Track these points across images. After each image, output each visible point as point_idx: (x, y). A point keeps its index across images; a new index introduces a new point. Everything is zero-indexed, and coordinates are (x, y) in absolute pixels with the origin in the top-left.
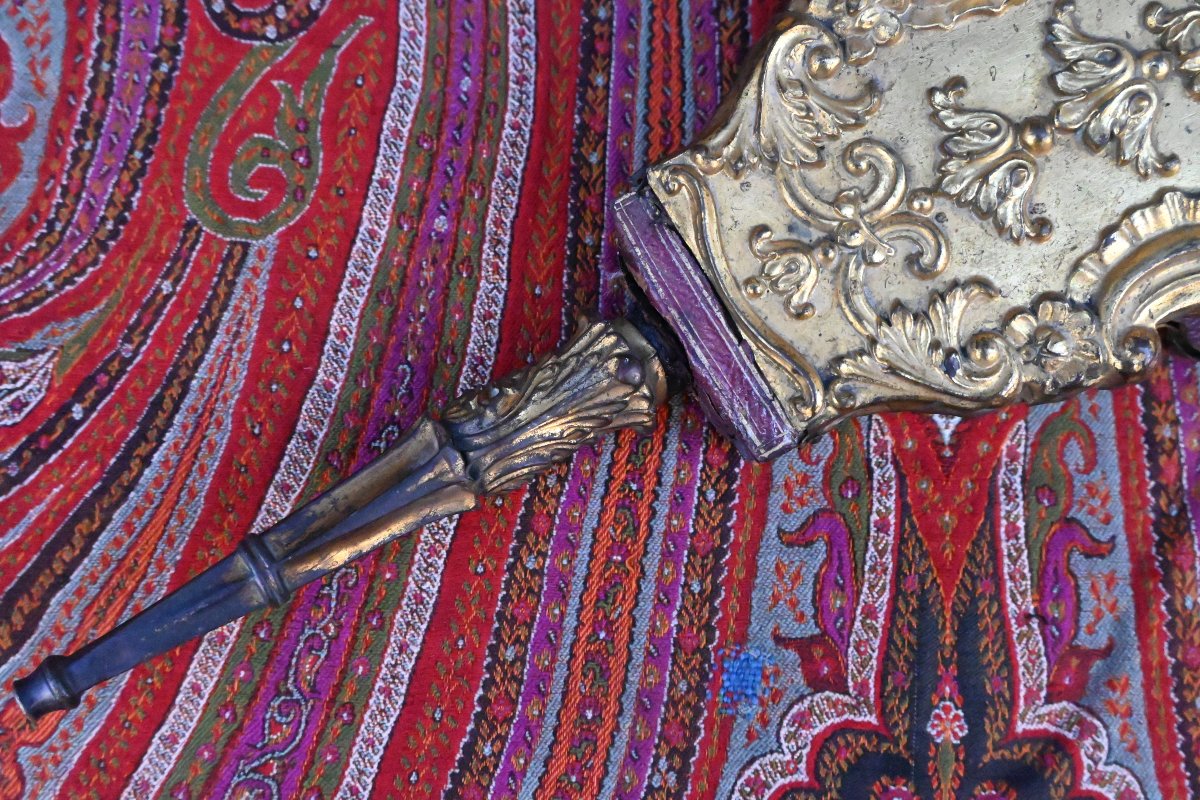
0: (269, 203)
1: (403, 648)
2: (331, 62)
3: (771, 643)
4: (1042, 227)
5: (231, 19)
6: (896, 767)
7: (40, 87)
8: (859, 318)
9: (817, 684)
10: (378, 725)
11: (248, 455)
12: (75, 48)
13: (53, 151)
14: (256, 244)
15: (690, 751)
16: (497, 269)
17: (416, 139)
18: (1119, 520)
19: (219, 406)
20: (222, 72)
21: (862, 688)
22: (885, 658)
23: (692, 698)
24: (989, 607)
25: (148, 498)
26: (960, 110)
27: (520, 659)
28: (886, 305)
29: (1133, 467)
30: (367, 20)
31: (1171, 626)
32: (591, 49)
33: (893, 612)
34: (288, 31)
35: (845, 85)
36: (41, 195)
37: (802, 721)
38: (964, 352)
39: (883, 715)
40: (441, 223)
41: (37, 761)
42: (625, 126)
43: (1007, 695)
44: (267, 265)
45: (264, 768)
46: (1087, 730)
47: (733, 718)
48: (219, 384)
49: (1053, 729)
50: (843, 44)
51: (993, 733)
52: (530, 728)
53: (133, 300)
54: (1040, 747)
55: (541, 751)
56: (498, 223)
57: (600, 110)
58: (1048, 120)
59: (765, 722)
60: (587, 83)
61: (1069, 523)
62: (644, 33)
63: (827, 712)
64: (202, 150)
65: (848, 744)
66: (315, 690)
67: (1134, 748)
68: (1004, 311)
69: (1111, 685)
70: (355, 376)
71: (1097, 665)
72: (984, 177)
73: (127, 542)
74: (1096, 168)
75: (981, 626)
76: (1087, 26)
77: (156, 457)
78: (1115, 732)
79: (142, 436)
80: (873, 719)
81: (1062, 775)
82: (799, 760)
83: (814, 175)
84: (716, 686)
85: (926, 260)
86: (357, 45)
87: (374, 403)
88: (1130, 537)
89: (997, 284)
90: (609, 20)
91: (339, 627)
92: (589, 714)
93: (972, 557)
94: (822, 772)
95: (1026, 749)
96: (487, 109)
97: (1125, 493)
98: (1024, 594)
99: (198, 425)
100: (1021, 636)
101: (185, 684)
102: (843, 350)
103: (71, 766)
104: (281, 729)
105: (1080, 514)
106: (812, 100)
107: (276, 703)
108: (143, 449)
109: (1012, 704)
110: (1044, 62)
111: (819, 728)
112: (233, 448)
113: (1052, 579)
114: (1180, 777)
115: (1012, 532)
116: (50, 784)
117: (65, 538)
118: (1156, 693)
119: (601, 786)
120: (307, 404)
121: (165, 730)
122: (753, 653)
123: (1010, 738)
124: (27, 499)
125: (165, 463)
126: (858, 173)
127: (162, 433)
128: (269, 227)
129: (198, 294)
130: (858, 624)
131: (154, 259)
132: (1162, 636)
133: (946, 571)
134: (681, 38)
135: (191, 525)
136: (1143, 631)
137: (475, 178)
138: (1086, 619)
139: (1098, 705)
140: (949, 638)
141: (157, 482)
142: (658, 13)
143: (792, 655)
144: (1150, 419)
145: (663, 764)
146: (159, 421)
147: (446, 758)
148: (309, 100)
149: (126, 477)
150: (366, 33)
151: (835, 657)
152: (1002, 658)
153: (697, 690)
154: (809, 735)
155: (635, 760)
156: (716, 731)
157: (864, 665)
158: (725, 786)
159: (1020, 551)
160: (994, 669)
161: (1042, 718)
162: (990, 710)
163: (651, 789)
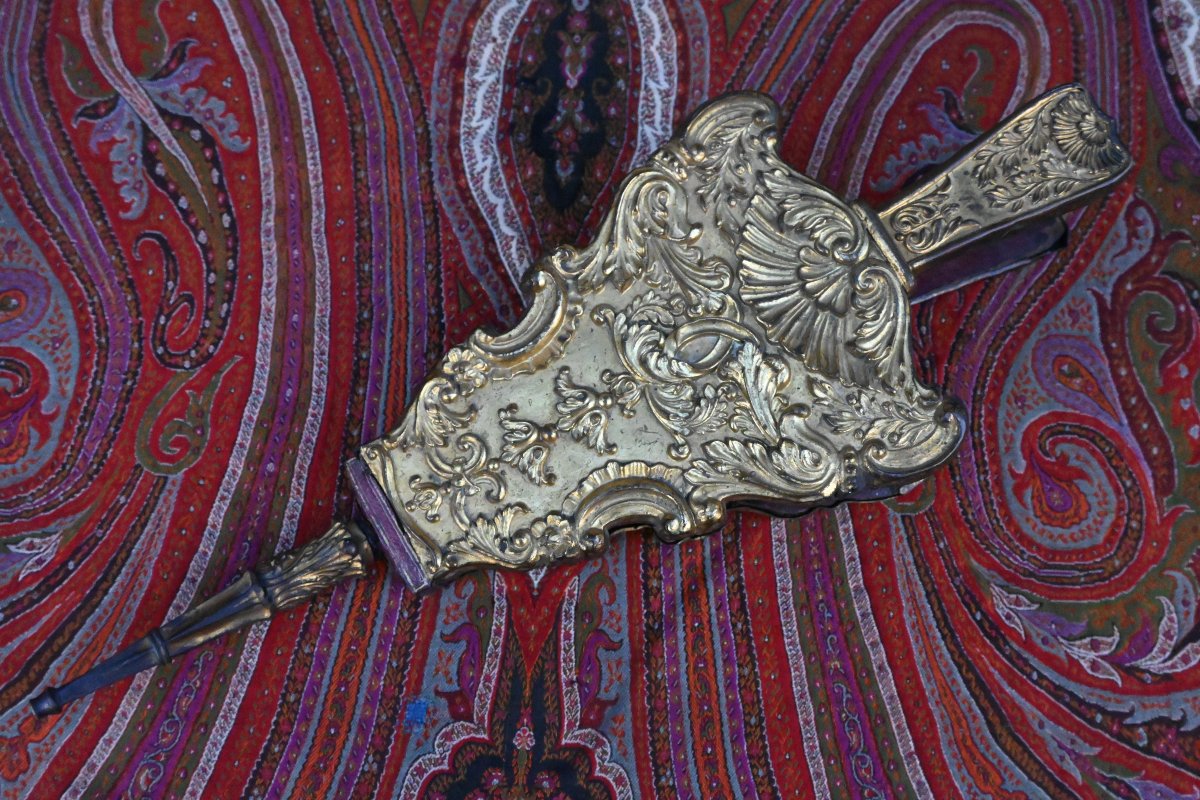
0: (180, 455)
1: (235, 694)
2: (219, 380)
3: (433, 695)
4: (550, 478)
5: (167, 357)
6: (495, 762)
7: (63, 393)
8: (462, 521)
9: (456, 717)
10: (220, 734)
11: (161, 589)
12: (83, 372)
13: (68, 426)
14: (171, 477)
15: (386, 752)
16: (299, 492)
17: (260, 422)
18: (625, 631)
19: (146, 563)
20: (160, 385)
21: (481, 719)
22: (494, 703)
23: (389, 724)
24: (551, 676)
25: (106, 612)
26: (513, 420)
27: (297, 701)
28: (475, 516)
29: (635, 603)
30: (239, 358)
31: (649, 688)
32: (358, 374)
33: (500, 679)
34: (196, 364)
35: (460, 407)
36: (59, 450)
37: (448, 736)
38: (511, 540)
39: (491, 735)
40: (271, 467)
41: (37, 750)
42: (373, 415)
43: (557, 724)
44: (176, 489)
45: (157, 757)
46: (600, 743)
47: (409, 735)
48: (147, 552)
49: (583, 743)
50: (458, 387)
51: (548, 745)
52: (300, 738)
53: (104, 507)
54: (574, 753)
55: (305, 750)
56: (301, 467)
57: (360, 407)
58: (554, 426)
59: (426, 736)
60: (354, 392)
61: (599, 633)
62: (386, 366)
63: (462, 732)
64: (146, 427)
65: (472, 750)
66: (187, 715)
67: (625, 754)
68: (532, 519)
69: (614, 719)
70: (219, 548)
71: (608, 710)
72: (521, 454)
73: (93, 634)
74: (577, 450)
75: (545, 686)
76: (576, 380)
77: (111, 590)
78: (615, 745)
79: (104, 579)
80: (485, 736)
81: (583, 768)
82: (444, 758)
83: (443, 451)
84: (402, 717)
85: (494, 493)
86: (233, 372)
87: (229, 563)
88: (631, 640)
89: (529, 506)
90: (368, 359)
91: (202, 682)
92: (333, 731)
93: (544, 650)
94: (457, 765)
95: (567, 753)
96: (299, 405)
97: (630, 615)
98: (570, 670)
99: (134, 573)
100: (567, 692)
101: (119, 712)
102: (453, 537)
103: (55, 754)
104: (167, 735)
105: (604, 627)
106: (442, 414)
107: (166, 722)
108: (104, 585)
109: (560, 729)
110: (554, 397)
111: (457, 741)
112: (152, 586)
113: (587, 663)
114: (649, 770)
115: (567, 636)
116: (44, 762)
117: (59, 633)
118: (639, 725)
119: (336, 770)
120: (193, 563)
121: (106, 736)
122: (423, 700)
123: (557, 748)
124: (42, 611)
125: (116, 593)
126: (465, 450)
127: (115, 578)
128: (178, 469)
129: (140, 503)
130: (481, 685)
131: (117, 485)
132: (644, 693)
133: (530, 656)
134: (406, 368)
135: (127, 626)
136: (633, 690)
137: (290, 442)
138: (604, 684)
139: (607, 731)
140: (527, 693)
141: (111, 603)
142: (394, 356)
143: (443, 701)
144: (646, 577)
145: (371, 759)
146: (114, 571)
147: (255, 754)
148: (206, 401)
149: (95, 600)
150: (238, 365)
151: (468, 702)
152: (556, 704)
153: (392, 719)
154: (451, 744)
155: (355, 757)
156: (400, 740)
157: (483, 707)
158: (403, 770)
159: (570, 647)
160: (551, 709)
161: (576, 737)
162: (548, 732)
163: (363, 772)
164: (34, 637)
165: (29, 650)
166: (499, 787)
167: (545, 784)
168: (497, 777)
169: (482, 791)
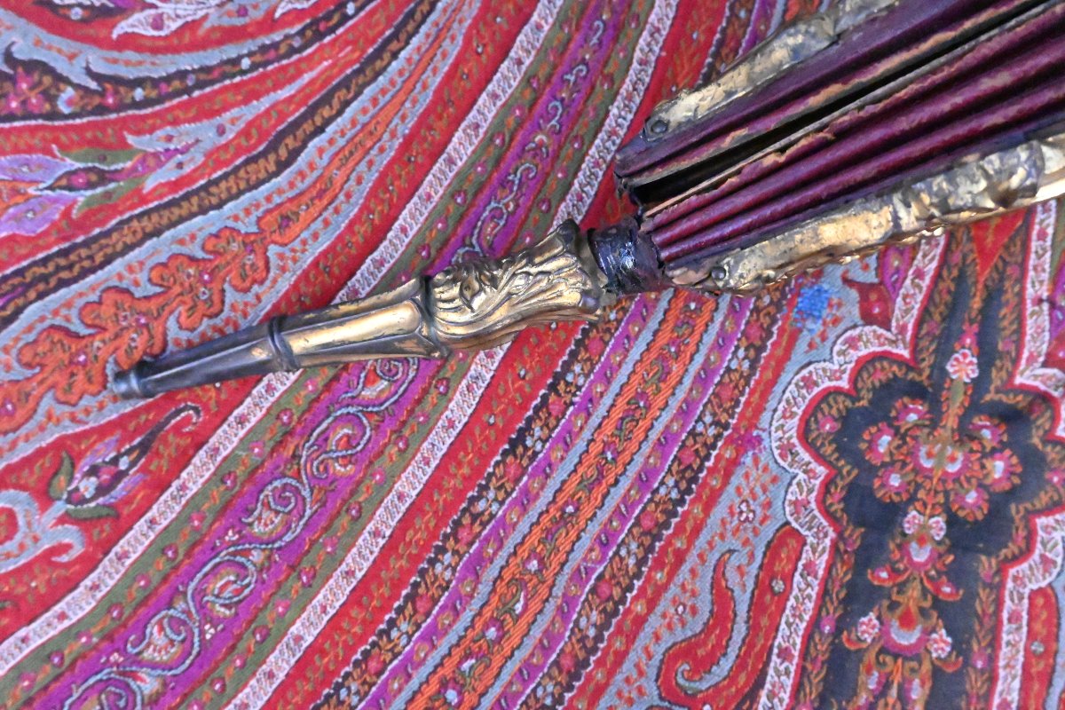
3: (839, 282)
6: (917, 392)
9: (868, 318)
11: (472, 67)
15: (762, 348)
19: (456, 25)
21: (902, 329)
22: (925, 313)
23: (772, 310)
24: (1013, 286)
25: (392, 83)
33: (938, 276)
37: (852, 343)
39: (915, 349)
41: (281, 256)
43: (1013, 354)
47: (800, 331)
49: (1043, 387)
51: (997, 378)
52: (647, 306)
54: (1030, 398)
55: (653, 324)
59: (824, 338)
63: (872, 340)
65: (883, 369)
66: (491, 247)
70: (560, 23)
73: (372, 111)
75: (1004, 299)
77: (403, 54)
79: (395, 36)
80: (906, 353)
81: (1043, 421)
82: (844, 372)
84: (791, 304)
87: (572, 46)
91: (517, 206)
92: (693, 306)
93: (1007, 248)
94: (860, 385)
95: (1020, 398)
98: (1041, 282)
99: (437, 37)
100: (1033, 314)
101: (396, 225)
103: (305, 266)
107: (461, 251)
108: (394, 46)
109: (1016, 361)
111: (863, 352)
115: (1042, 235)
116: (288, 274)
117: (326, 100)
119: (692, 359)
120: (521, 37)
121: (376, 255)
122: (826, 287)
123: (1008, 387)
124: (303, 66)
125: (409, 60)
127: (410, 36)
130: (908, 282)
133: (985, 255)
135: (420, 109)
140: (976, 304)
141: (401, 73)
143: (854, 294)
145: (741, 353)
146: (410, 28)
149: (379, 64)
151: (887, 302)
152: (1015, 326)
153: (777, 305)
154: (854, 355)
155: (720, 346)
156: (785, 338)
157: (907, 312)
158: (785, 378)
159: (1045, 251)
160: (1007, 332)
161: (1036, 377)
162: (998, 363)
163: (728, 370)
164: (290, 100)
165: (282, 117)
166: (916, 426)
167: (986, 434)
168: (916, 411)
169: (890, 426)
